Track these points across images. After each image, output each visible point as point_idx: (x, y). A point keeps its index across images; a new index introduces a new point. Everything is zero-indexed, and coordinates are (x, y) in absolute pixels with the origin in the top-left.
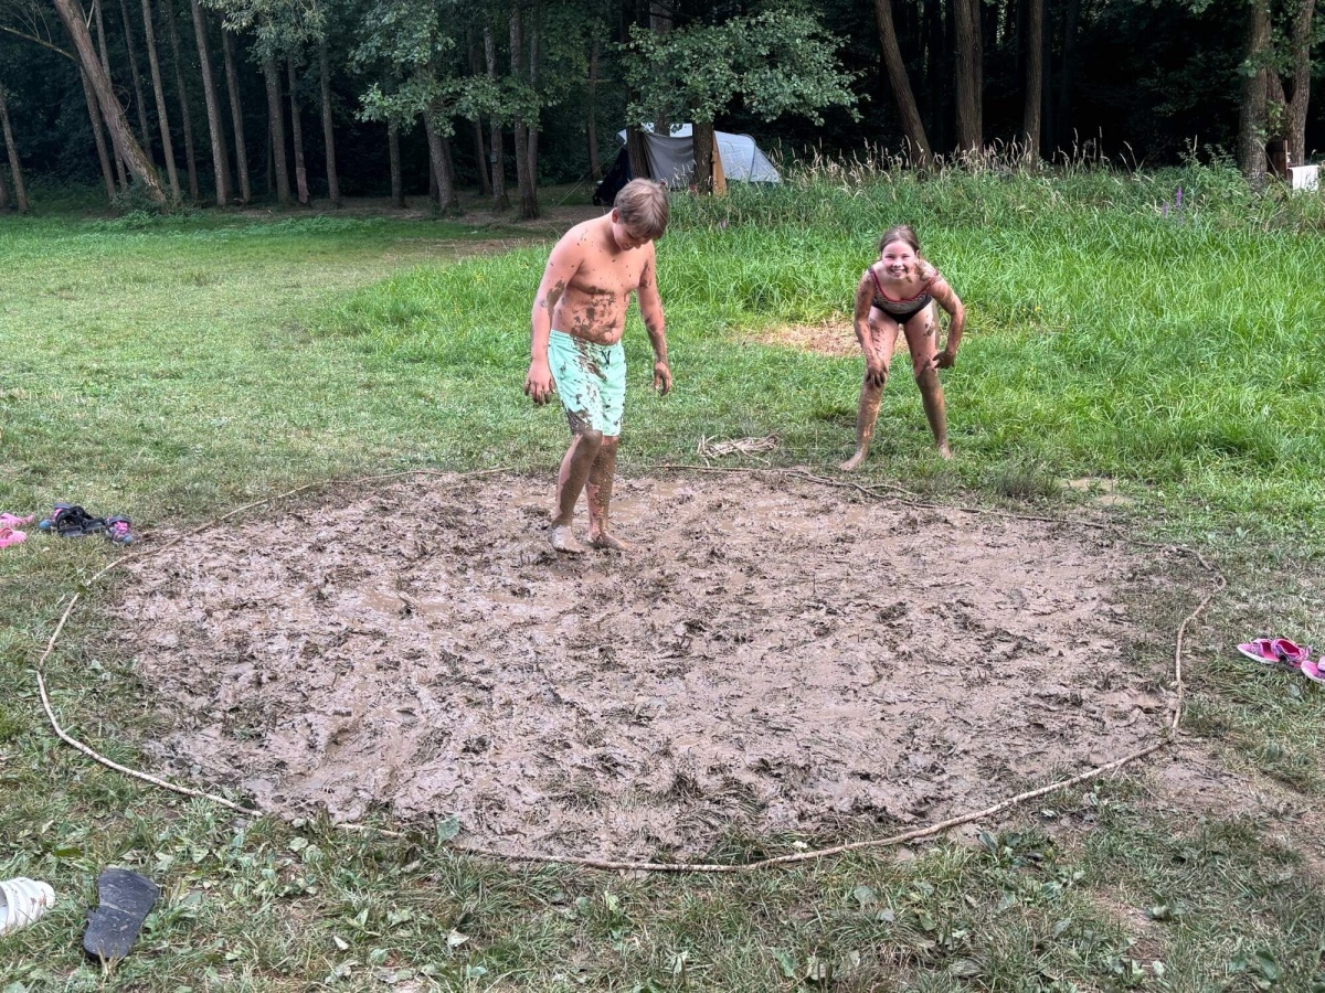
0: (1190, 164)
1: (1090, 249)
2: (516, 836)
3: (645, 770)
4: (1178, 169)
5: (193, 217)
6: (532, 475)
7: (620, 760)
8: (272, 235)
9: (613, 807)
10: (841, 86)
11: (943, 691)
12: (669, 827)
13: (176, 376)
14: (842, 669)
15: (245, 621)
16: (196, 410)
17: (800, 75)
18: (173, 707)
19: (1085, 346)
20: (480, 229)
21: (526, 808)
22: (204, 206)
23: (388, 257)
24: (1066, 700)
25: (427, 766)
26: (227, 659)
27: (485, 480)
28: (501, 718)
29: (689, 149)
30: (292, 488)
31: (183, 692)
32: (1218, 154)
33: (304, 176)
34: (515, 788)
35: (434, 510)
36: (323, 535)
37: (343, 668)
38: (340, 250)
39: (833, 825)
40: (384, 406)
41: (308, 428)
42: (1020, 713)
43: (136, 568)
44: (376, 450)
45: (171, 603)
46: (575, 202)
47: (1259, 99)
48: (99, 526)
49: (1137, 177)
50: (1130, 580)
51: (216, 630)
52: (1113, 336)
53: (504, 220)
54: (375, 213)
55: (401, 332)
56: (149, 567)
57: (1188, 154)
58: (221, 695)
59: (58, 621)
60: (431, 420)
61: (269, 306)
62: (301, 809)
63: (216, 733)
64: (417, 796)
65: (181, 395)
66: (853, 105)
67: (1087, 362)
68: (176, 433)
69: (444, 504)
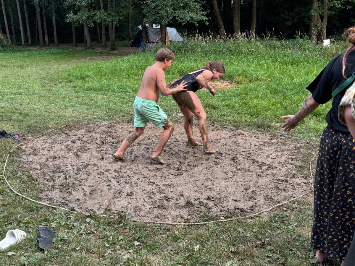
0: (297, 38)
1: (272, 61)
2: (146, 217)
3: (177, 200)
4: (294, 40)
5: (15, 48)
6: (129, 122)
7: (170, 197)
8: (39, 54)
9: (170, 209)
10: (203, 15)
11: (251, 178)
12: (186, 214)
13: (20, 94)
14: (223, 173)
15: (58, 162)
16: (29, 104)
17: (192, 12)
18: (44, 185)
19: (274, 87)
20: (99, 53)
21: (147, 210)
22: (19, 45)
23: (74, 61)
24: (284, 181)
25: (117, 199)
26: (55, 172)
27: (115, 123)
28: (135, 187)
29: (159, 31)
30: (62, 125)
31: (45, 181)
32: (305, 36)
33: (47, 37)
34: (143, 205)
35: (104, 131)
36: (74, 138)
37: (89, 174)
38: (60, 58)
39: (230, 213)
40: (83, 103)
41: (62, 109)
42: (272, 184)
43: (23, 147)
44: (83, 115)
45: (36, 157)
46: (126, 46)
47: (315, 21)
48: (9, 136)
49: (283, 42)
50: (295, 150)
51: (51, 164)
52: (281, 85)
53: (106, 51)
54: (68, 48)
55: (83, 82)
56: (27, 147)
57: (297, 36)
58: (56, 182)
59: (5, 162)
60: (98, 107)
61: (43, 74)
62: (87, 211)
63: (58, 192)
64: (118, 207)
65: (24, 99)
66: (206, 20)
67: (275, 92)
68: (25, 110)
69: (106, 130)
